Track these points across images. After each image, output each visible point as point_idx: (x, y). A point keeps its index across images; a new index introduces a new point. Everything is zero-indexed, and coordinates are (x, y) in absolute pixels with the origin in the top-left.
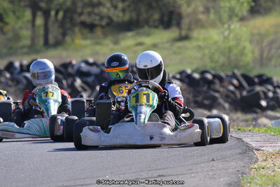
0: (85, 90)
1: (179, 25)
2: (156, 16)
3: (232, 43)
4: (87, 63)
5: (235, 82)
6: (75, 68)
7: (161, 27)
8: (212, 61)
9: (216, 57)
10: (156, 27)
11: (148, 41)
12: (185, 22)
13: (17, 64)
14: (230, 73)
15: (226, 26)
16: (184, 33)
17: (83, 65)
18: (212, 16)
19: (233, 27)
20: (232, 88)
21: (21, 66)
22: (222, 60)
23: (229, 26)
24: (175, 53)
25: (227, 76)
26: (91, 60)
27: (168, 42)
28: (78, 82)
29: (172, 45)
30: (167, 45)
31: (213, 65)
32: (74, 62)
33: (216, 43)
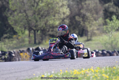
12: (89, 33)
13: (31, 49)
15: (110, 33)
16: (89, 38)
21: (33, 49)
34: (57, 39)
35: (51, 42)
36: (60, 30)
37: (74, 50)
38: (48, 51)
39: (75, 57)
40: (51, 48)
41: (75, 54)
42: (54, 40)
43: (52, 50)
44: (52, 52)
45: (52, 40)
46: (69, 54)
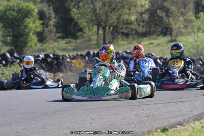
1: (171, 34)
3: (199, 43)
4: (126, 52)
5: (201, 62)
6: (120, 55)
7: (161, 35)
8: (189, 52)
9: (191, 50)
10: (159, 35)
11: (155, 42)
12: (174, 32)
13: (92, 53)
14: (198, 58)
15: (196, 34)
16: (173, 38)
17: (124, 53)
18: (189, 30)
19: (199, 35)
20: (199, 66)
21: (94, 53)
22: (194, 51)
23: (198, 34)
25: (197, 59)
26: (128, 51)
27: (165, 43)
29: (168, 44)
30: (165, 44)
31: (189, 54)
32: (120, 52)
33: (191, 43)
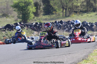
0: (73, 27)
2: (92, 9)
6: (71, 22)
7: (93, 12)
10: (92, 12)
11: (89, 15)
17: (73, 21)
21: (58, 22)
24: (96, 18)
28: (72, 25)
30: (94, 16)
32: (71, 21)
34: (46, 33)
35: (41, 35)
36: (45, 27)
37: (59, 41)
38: (39, 42)
39: (60, 46)
40: (42, 40)
41: (59, 44)
42: (44, 34)
43: (42, 41)
44: (42, 43)
45: (42, 34)
46: (55, 44)
